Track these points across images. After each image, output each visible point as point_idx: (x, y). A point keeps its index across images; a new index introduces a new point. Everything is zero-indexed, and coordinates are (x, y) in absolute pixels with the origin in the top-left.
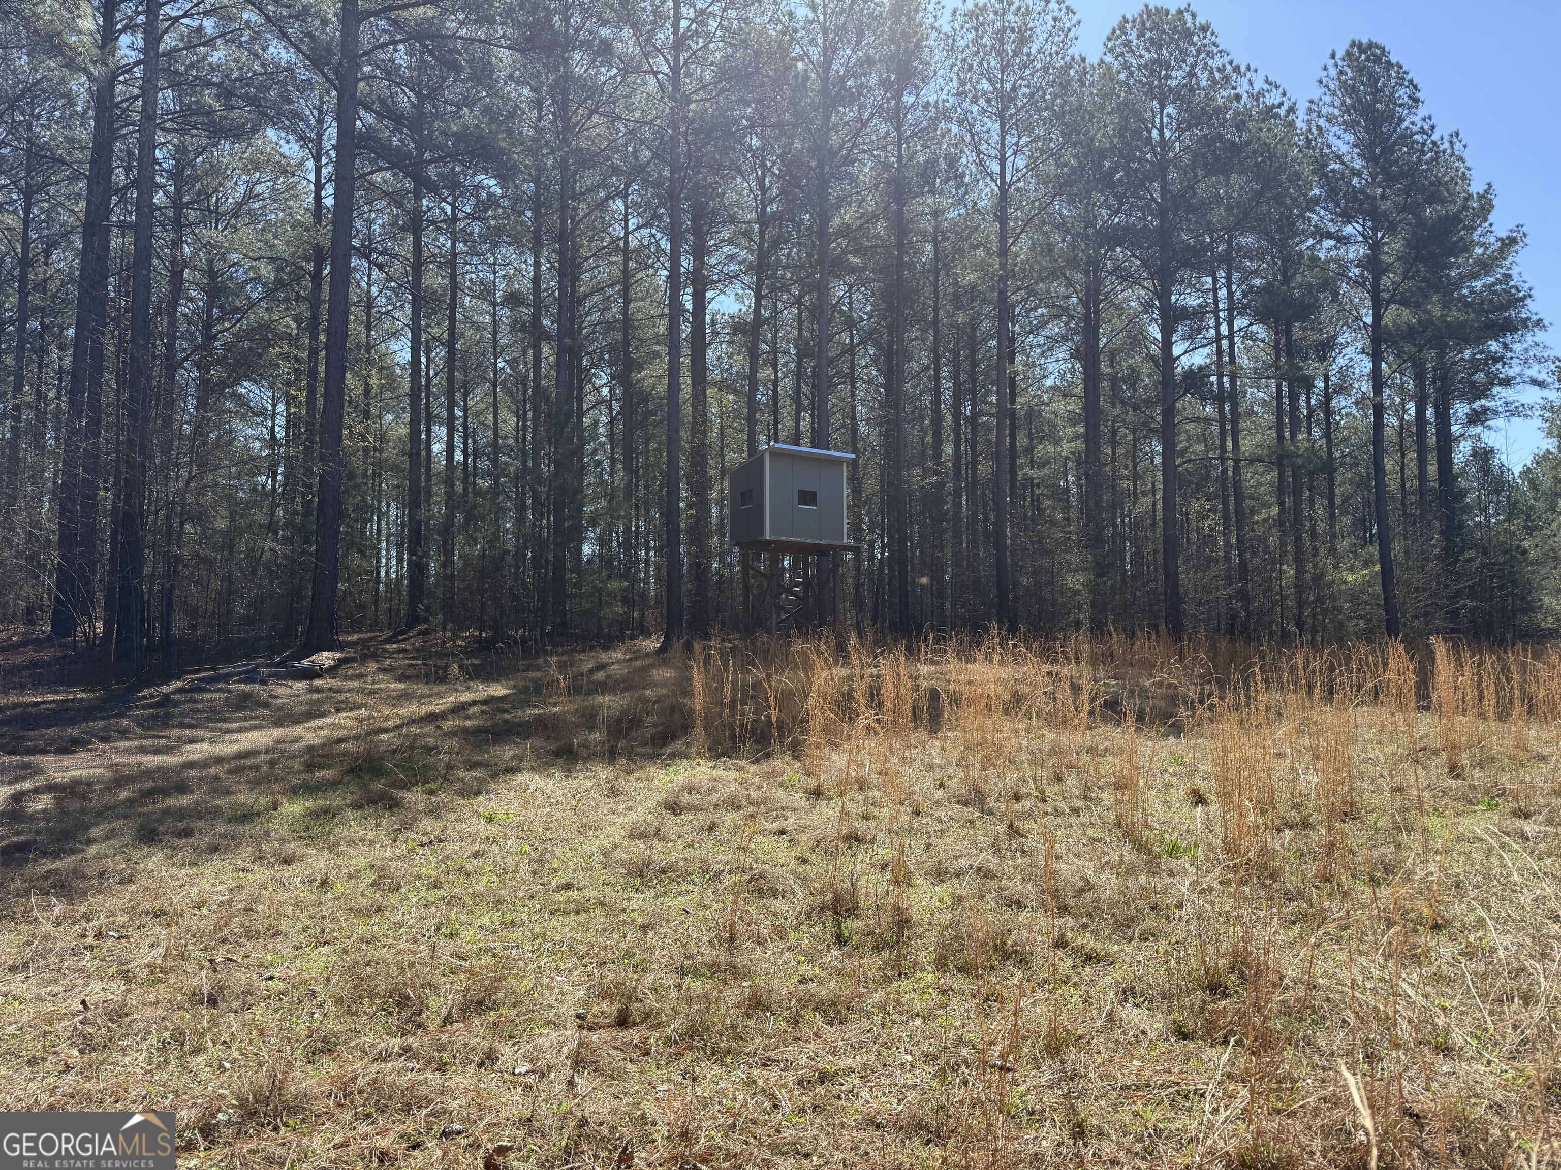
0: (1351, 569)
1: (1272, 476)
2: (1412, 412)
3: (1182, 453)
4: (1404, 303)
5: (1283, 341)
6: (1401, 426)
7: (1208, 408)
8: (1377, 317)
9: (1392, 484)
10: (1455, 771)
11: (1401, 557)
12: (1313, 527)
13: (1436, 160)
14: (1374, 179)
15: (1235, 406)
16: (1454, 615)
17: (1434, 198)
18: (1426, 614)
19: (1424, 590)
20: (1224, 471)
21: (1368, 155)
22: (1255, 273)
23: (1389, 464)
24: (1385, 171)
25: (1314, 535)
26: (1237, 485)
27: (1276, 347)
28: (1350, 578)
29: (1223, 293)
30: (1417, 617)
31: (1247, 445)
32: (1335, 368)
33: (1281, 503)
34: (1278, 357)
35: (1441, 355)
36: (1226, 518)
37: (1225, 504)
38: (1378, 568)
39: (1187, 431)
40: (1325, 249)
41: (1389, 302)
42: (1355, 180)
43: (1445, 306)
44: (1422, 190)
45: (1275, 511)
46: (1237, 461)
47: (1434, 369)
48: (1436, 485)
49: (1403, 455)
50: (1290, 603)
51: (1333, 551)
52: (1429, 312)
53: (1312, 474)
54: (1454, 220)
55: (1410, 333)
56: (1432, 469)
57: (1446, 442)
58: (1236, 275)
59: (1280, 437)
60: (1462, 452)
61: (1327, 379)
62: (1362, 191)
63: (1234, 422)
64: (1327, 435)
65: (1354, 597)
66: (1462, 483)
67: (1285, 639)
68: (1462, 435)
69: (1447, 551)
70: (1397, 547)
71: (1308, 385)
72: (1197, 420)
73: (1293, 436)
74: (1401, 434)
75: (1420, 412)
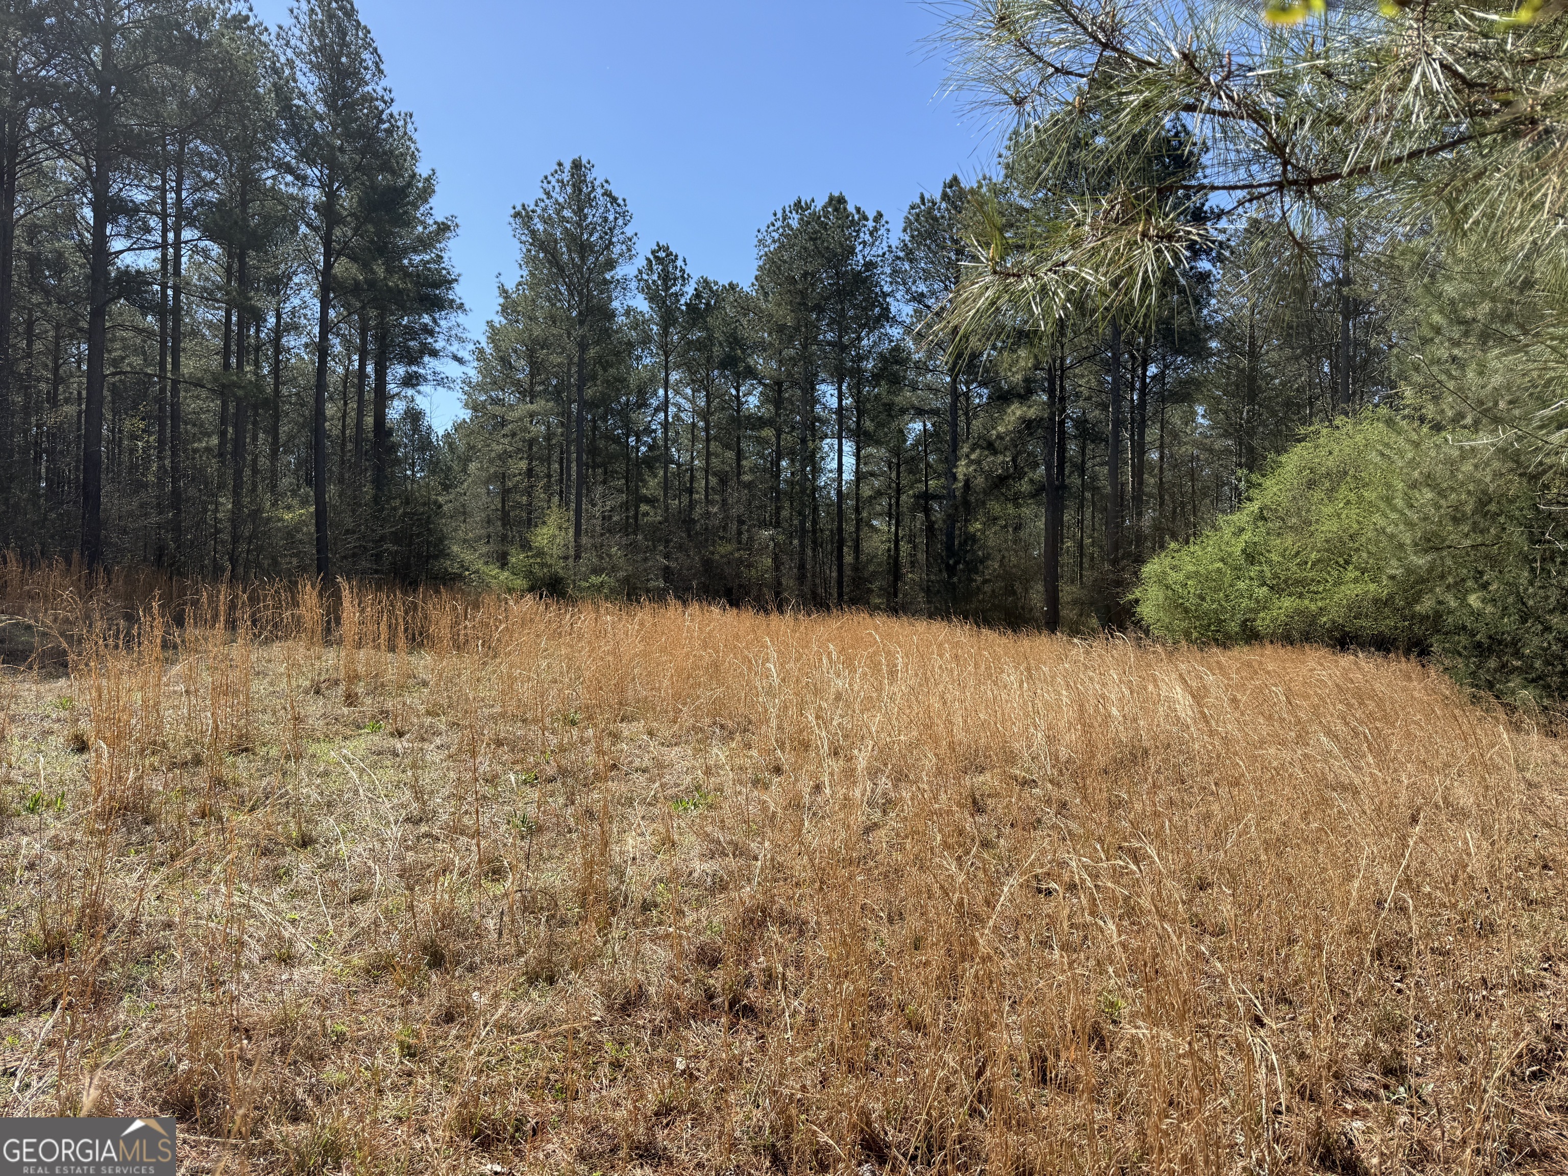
0: (289, 508)
1: (215, 405)
2: (356, 364)
3: (115, 362)
4: (353, 258)
5: (236, 266)
6: (346, 376)
7: (149, 318)
8: (328, 265)
9: (332, 427)
10: (351, 699)
11: (336, 501)
12: (255, 461)
13: (389, 132)
14: (334, 129)
15: (177, 321)
16: (378, 557)
17: (385, 167)
18: (354, 555)
19: (354, 532)
20: (163, 390)
21: (331, 104)
22: (211, 184)
23: (330, 409)
24: (345, 124)
25: (255, 471)
26: (176, 407)
27: (228, 270)
28: (288, 516)
29: (171, 197)
30: (345, 557)
31: (189, 366)
32: (288, 307)
33: (223, 434)
34: (229, 281)
35: (381, 316)
36: (161, 442)
37: (162, 426)
38: (312, 509)
39: (123, 339)
40: (287, 185)
41: (339, 254)
42: (317, 124)
43: (389, 271)
44: (375, 155)
45: (215, 441)
46: (175, 382)
47: (376, 327)
48: (371, 435)
49: (346, 404)
50: (225, 536)
51: (273, 487)
52: (374, 273)
53: (255, 407)
54: (402, 192)
55: (356, 289)
56: (369, 420)
57: (382, 397)
58: (187, 184)
59: (227, 365)
60: (395, 411)
61: (278, 317)
62: (323, 137)
63: (176, 341)
64: (276, 371)
65: (290, 534)
66: (395, 438)
67: (217, 571)
68: (398, 394)
69: (376, 499)
70: (332, 489)
71: (259, 318)
72: (136, 329)
73: (240, 365)
74: (345, 383)
75: (362, 365)
